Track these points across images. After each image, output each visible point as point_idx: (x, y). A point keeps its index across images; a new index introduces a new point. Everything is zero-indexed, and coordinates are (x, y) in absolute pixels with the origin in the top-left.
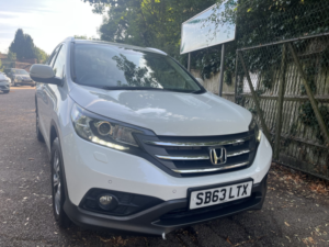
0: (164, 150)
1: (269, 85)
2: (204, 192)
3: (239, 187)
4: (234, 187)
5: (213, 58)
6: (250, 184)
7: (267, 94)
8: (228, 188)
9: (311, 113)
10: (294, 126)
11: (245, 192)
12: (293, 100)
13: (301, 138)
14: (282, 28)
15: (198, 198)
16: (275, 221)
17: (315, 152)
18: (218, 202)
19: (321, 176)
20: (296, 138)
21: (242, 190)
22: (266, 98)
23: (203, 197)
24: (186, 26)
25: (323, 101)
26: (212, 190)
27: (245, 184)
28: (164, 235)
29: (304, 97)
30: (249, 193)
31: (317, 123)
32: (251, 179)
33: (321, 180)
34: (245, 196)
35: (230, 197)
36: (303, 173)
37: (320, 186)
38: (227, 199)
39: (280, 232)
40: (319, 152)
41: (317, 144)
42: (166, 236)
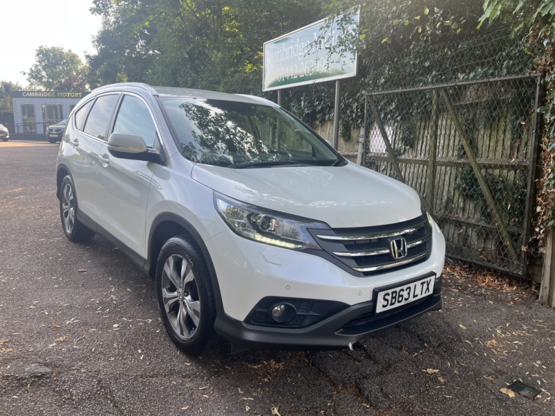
0: (342, 245)
1: (410, 142)
2: (390, 291)
3: (423, 284)
4: (418, 283)
5: (319, 99)
6: (433, 278)
7: (408, 156)
8: (412, 285)
9: (473, 182)
10: (450, 200)
11: (428, 288)
12: (446, 165)
13: (460, 216)
14: (427, 64)
15: (385, 299)
16: (448, 325)
17: (479, 235)
18: (403, 303)
19: (490, 265)
20: (454, 217)
21: (425, 286)
22: (406, 161)
23: (389, 298)
24: (269, 47)
25: (487, 167)
26: (398, 289)
27: (428, 279)
28: (350, 345)
29: (462, 161)
30: (431, 291)
31: (482, 196)
32: (433, 274)
33: (489, 270)
34: (428, 294)
35: (414, 296)
36: (465, 263)
37: (488, 279)
38: (412, 299)
39: (458, 337)
40: (485, 234)
41: (482, 223)
42: (353, 346)
